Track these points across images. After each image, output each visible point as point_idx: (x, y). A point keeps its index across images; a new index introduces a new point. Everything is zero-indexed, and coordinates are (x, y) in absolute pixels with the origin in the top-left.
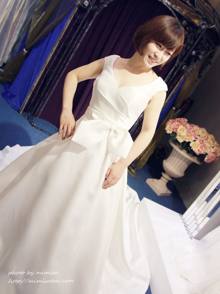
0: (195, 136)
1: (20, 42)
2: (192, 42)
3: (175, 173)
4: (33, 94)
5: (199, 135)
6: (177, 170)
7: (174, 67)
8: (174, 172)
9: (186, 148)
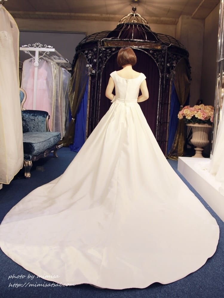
0: (196, 111)
2: (163, 59)
3: (200, 142)
5: (200, 109)
7: (160, 78)
9: (196, 122)
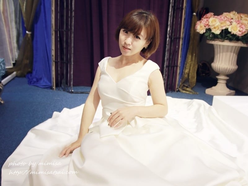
0: (229, 21)
1: (21, 35)
3: (229, 68)
4: (56, 63)
5: (232, 19)
6: (229, 64)
8: (227, 68)
9: (226, 38)
